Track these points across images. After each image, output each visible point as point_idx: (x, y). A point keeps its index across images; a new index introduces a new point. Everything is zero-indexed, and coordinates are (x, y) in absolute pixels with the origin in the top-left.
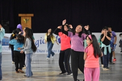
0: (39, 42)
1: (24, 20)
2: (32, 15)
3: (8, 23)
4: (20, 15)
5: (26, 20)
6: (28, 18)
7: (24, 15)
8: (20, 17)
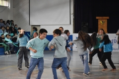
0: (114, 41)
1: (101, 22)
2: (108, 18)
3: (87, 24)
4: (97, 18)
5: (103, 22)
6: (104, 20)
7: (101, 18)
8: (98, 20)
